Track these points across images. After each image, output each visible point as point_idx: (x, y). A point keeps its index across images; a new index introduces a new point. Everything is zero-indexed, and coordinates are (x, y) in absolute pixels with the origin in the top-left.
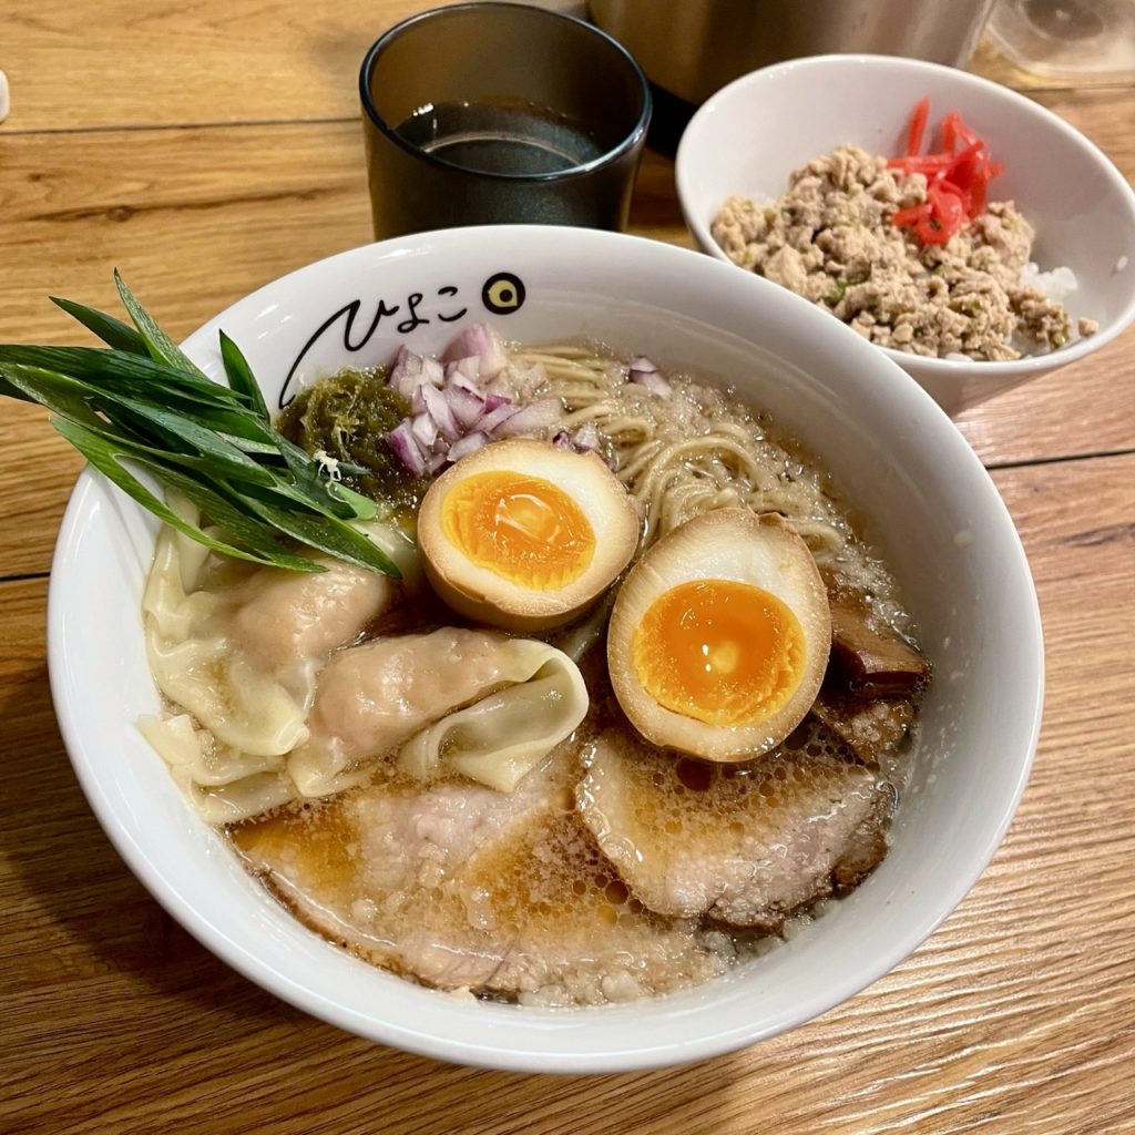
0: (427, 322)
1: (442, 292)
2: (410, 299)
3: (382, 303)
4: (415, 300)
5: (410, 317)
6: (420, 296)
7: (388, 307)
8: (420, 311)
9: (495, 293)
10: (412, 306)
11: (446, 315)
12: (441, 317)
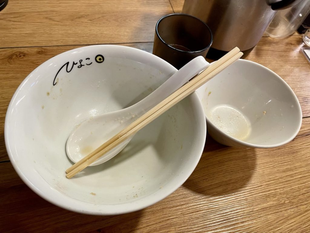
0: (84, 65)
1: (87, 59)
2: (80, 61)
3: (74, 62)
4: (81, 61)
5: (80, 65)
6: (82, 60)
7: (75, 63)
8: (82, 63)
9: (98, 59)
10: (80, 62)
11: (88, 64)
12: (87, 64)
